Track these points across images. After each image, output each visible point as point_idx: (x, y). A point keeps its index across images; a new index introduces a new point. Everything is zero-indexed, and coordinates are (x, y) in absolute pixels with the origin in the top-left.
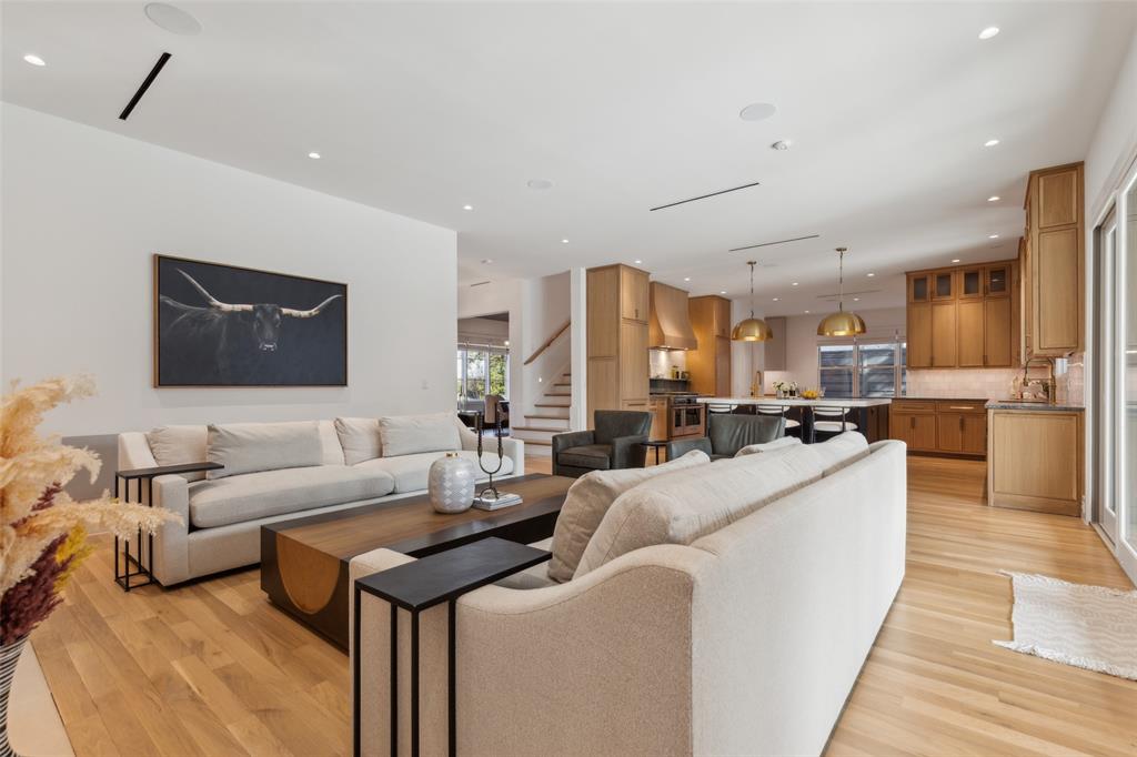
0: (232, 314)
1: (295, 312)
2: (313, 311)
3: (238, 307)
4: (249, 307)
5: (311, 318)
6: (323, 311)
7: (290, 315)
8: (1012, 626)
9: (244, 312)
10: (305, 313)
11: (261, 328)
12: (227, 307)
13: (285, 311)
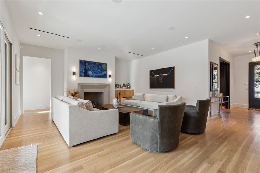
0: (157, 77)
1: (165, 75)
2: (168, 74)
3: (157, 76)
4: (159, 75)
5: (168, 75)
6: (169, 74)
7: (164, 75)
8: (37, 149)
9: (158, 76)
10: (166, 75)
11: (160, 78)
12: (156, 76)
13: (163, 75)
